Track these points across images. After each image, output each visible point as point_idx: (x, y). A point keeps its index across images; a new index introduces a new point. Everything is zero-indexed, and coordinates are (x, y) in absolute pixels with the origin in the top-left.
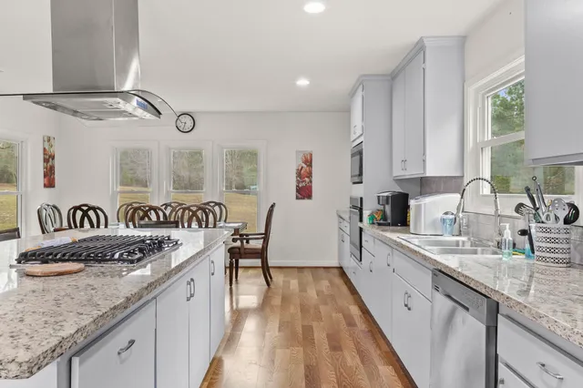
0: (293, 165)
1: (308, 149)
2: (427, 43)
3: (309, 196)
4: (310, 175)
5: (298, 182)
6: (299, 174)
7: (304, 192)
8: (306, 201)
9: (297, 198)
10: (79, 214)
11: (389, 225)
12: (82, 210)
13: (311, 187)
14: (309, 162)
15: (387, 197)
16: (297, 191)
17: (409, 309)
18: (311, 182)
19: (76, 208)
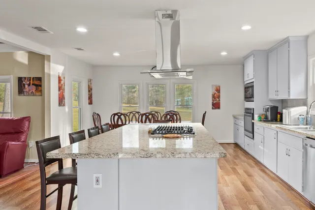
0: (210, 92)
1: (218, 83)
2: (291, 39)
3: (219, 108)
4: (219, 97)
5: (213, 100)
6: (214, 97)
7: (216, 106)
8: (217, 110)
9: (213, 109)
10: (116, 117)
11: (269, 121)
12: (118, 115)
13: (220, 103)
14: (218, 90)
15: (268, 108)
16: (213, 105)
17: (289, 156)
18: (219, 100)
19: (115, 115)
